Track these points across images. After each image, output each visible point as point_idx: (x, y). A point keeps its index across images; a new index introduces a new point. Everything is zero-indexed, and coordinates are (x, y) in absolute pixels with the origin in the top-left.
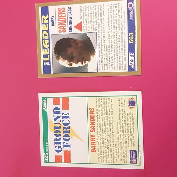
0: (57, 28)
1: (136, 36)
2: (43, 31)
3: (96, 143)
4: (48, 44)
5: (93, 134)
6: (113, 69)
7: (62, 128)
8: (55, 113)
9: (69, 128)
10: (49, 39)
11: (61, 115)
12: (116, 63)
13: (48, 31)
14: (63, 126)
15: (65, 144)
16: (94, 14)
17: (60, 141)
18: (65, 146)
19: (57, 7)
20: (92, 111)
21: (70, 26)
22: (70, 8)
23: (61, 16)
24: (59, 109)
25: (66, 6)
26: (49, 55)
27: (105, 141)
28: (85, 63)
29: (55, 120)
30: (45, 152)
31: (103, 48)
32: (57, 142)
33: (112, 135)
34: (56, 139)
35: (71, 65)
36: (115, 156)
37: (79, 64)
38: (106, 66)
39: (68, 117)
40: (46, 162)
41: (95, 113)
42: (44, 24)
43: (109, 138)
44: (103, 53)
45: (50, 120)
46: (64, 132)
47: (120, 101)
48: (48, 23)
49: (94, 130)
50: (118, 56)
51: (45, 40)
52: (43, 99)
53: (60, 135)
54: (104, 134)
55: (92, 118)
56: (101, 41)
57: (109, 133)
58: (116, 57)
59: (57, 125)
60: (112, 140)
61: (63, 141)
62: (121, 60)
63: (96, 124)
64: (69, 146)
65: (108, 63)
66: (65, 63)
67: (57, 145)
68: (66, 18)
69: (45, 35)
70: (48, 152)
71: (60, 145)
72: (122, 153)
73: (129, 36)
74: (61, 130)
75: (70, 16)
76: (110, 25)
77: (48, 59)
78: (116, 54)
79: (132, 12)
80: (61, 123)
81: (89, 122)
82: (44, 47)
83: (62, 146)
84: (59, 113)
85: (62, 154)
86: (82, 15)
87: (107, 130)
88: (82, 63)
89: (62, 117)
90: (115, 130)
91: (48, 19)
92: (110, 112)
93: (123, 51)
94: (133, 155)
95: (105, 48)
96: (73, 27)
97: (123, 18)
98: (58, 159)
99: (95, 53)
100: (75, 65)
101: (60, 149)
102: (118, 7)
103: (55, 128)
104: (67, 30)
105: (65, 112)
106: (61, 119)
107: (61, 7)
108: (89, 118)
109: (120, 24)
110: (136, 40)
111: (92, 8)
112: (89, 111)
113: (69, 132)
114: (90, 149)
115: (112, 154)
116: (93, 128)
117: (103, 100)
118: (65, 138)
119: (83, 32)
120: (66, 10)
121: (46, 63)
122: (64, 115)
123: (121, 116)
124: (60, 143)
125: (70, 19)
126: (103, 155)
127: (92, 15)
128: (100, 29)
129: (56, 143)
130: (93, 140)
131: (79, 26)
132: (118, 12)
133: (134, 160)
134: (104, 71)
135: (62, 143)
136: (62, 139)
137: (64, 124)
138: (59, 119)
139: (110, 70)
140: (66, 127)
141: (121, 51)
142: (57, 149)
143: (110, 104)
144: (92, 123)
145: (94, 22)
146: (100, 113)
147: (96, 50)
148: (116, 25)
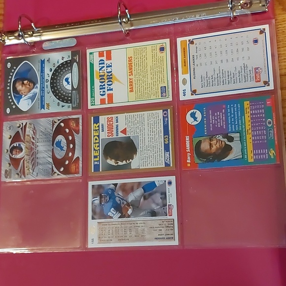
0: (106, 133)
1: (170, 137)
2: (94, 136)
3: (134, 85)
4: (99, 146)
5: (131, 77)
6: (153, 165)
7: (106, 76)
8: (100, 64)
9: (111, 75)
10: (99, 143)
11: (105, 65)
12: (154, 160)
13: (98, 136)
14: (107, 74)
15: (108, 88)
16: (137, 122)
17: (104, 87)
18: (108, 90)
19: (106, 116)
20: (130, 59)
21: (117, 132)
22: (117, 117)
23: (110, 124)
24: (104, 61)
25: (114, 116)
26: (99, 156)
27: (140, 82)
28: (129, 161)
29: (100, 70)
30: (92, 97)
31: (144, 148)
32: (102, 87)
33: (146, 76)
34: (101, 86)
35: (118, 163)
36: (149, 93)
37: (124, 162)
38: (146, 163)
39: (111, 66)
40: (93, 105)
41: (133, 60)
42: (95, 130)
43: (144, 79)
44: (144, 152)
45: (96, 71)
46: (107, 79)
47: (153, 48)
48: (99, 130)
49: (132, 74)
50: (156, 154)
51: (96, 143)
52: (91, 53)
53: (104, 82)
54: (140, 76)
55: (130, 64)
56: (143, 143)
57: (144, 75)
58: (155, 155)
59: (102, 74)
60: (146, 81)
61: (106, 86)
62: (159, 157)
63: (133, 69)
64: (112, 90)
65: (148, 160)
66: (112, 162)
67: (102, 90)
68: (114, 125)
69: (96, 139)
70: (94, 97)
71: (104, 90)
72: (155, 89)
73: (164, 138)
74: (105, 77)
75: (117, 124)
76: (149, 129)
77: (98, 159)
78: (154, 152)
79: (167, 119)
80: (105, 72)
81: (128, 68)
82: (94, 150)
83: (106, 90)
84: (104, 63)
85: (106, 97)
86: (127, 123)
87: (142, 73)
88: (126, 161)
89: (105, 67)
90: (149, 72)
91: (99, 126)
92: (145, 58)
93: (160, 150)
94: (163, 90)
95: (146, 148)
96: (119, 132)
97: (160, 124)
98: (103, 102)
99: (138, 153)
100: (120, 163)
101: (104, 93)
102: (155, 115)
103: (100, 76)
104: (114, 134)
105: (108, 62)
106: (105, 68)
107: (110, 116)
108: (128, 65)
109: (157, 128)
110: (170, 141)
111: (135, 117)
112: (128, 59)
113: (111, 78)
114: (129, 90)
115: (147, 91)
116: (131, 72)
117: (139, 50)
118: (108, 83)
119: (127, 136)
120: (114, 119)
121: (96, 163)
122: (107, 65)
123: (154, 60)
124: (104, 88)
125: (117, 126)
126: (139, 94)
127: (135, 122)
128: (141, 133)
129: (100, 89)
130: (131, 82)
131: (124, 131)
132: (155, 119)
133: (164, 94)
134: (144, 167)
135: (106, 88)
136: (106, 85)
137: (108, 72)
138: (103, 69)
139: (150, 166)
140: (109, 74)
141: (158, 150)
142: (102, 93)
143: (145, 51)
144: (131, 69)
145: (136, 127)
146: (137, 60)
147: (138, 150)
148: (154, 130)
